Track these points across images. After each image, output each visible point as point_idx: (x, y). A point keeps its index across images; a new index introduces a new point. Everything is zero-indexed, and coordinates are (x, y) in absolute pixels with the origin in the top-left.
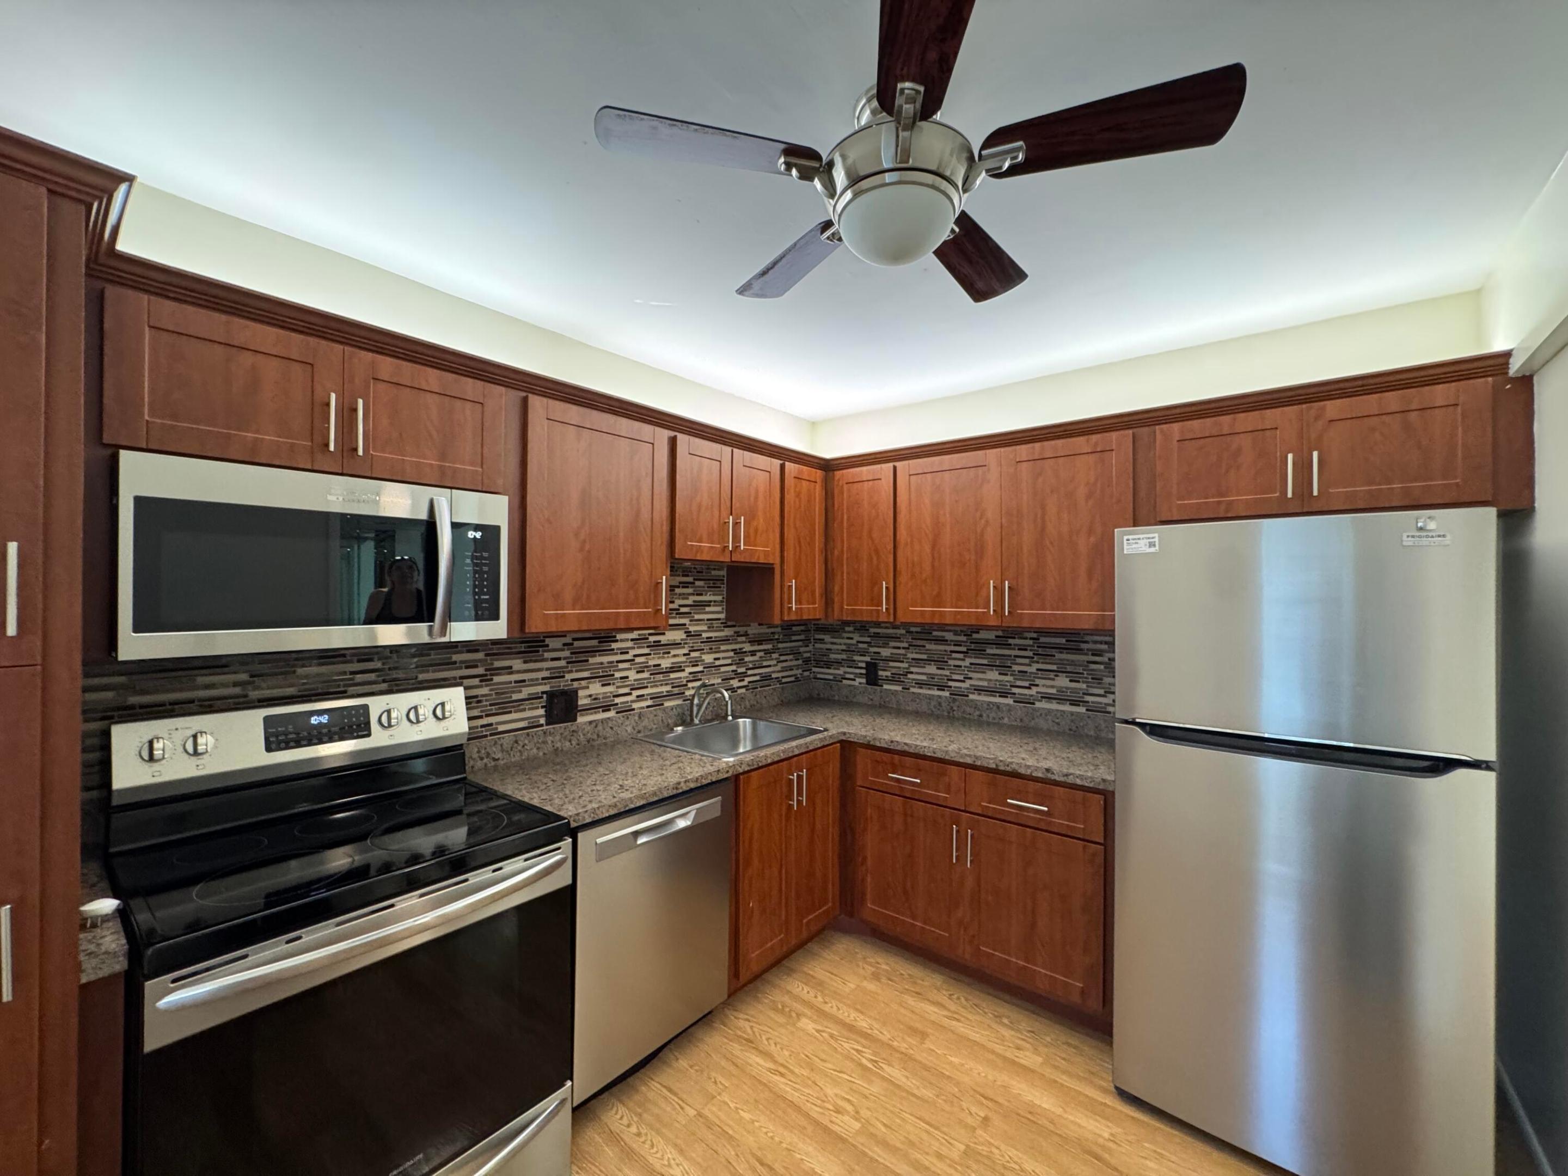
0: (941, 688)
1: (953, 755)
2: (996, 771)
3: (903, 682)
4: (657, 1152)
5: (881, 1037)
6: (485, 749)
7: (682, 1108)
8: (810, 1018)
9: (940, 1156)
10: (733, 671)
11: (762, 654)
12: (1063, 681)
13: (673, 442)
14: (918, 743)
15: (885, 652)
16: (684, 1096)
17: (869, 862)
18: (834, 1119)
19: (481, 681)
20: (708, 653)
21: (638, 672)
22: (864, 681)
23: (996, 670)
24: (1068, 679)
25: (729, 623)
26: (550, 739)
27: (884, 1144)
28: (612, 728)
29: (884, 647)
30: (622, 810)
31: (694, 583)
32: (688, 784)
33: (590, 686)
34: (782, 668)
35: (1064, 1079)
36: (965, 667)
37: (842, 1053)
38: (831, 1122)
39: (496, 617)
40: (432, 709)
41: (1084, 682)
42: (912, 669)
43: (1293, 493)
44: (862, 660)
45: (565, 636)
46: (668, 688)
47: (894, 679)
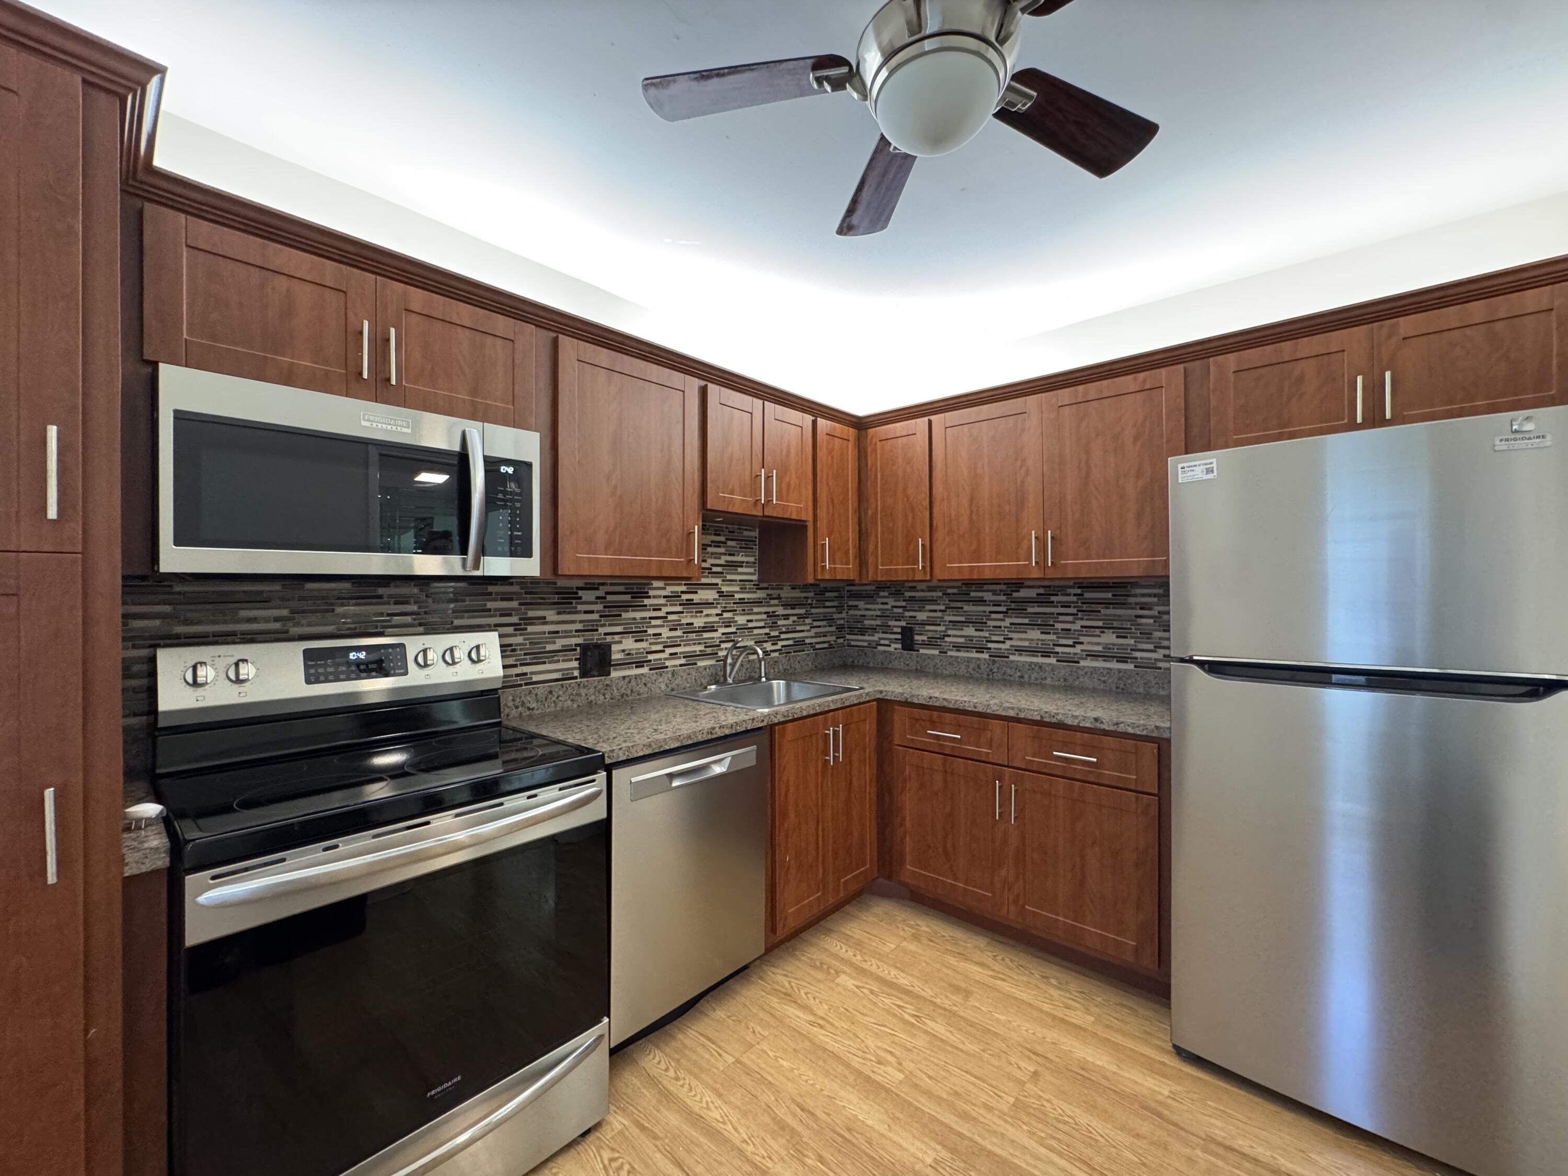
0: (980, 650)
1: (995, 708)
2: (1040, 723)
3: (940, 645)
4: (695, 1095)
5: (923, 994)
6: (520, 698)
7: (720, 1055)
8: (849, 975)
9: (990, 1109)
10: (766, 634)
11: (795, 618)
12: (1109, 638)
13: (703, 392)
14: (958, 698)
15: (921, 616)
16: (722, 1044)
17: (908, 823)
18: (876, 1069)
19: (515, 630)
20: (741, 614)
21: (671, 630)
22: (899, 646)
23: (1038, 629)
24: (1115, 635)
25: (762, 585)
26: (583, 692)
27: (928, 1094)
28: (645, 684)
29: (920, 611)
30: (657, 751)
31: (726, 543)
32: (722, 730)
33: (623, 640)
34: (815, 633)
35: (1118, 1039)
36: (1005, 627)
37: (883, 1009)
38: (873, 1072)
39: (529, 554)
40: (468, 652)
41: (1132, 638)
42: (950, 632)
43: (1363, 419)
44: (897, 625)
45: (598, 589)
46: (701, 648)
47: (930, 644)
